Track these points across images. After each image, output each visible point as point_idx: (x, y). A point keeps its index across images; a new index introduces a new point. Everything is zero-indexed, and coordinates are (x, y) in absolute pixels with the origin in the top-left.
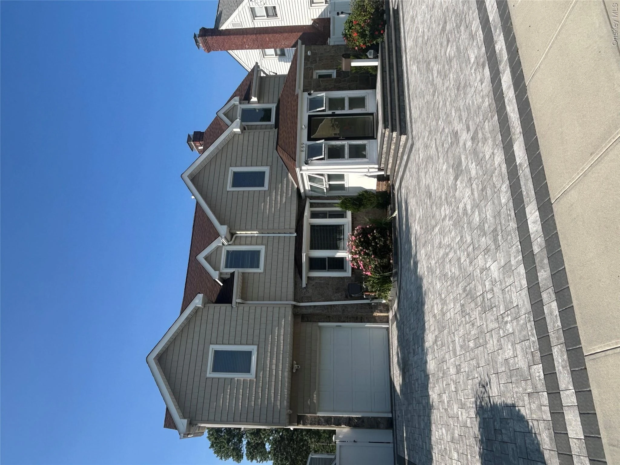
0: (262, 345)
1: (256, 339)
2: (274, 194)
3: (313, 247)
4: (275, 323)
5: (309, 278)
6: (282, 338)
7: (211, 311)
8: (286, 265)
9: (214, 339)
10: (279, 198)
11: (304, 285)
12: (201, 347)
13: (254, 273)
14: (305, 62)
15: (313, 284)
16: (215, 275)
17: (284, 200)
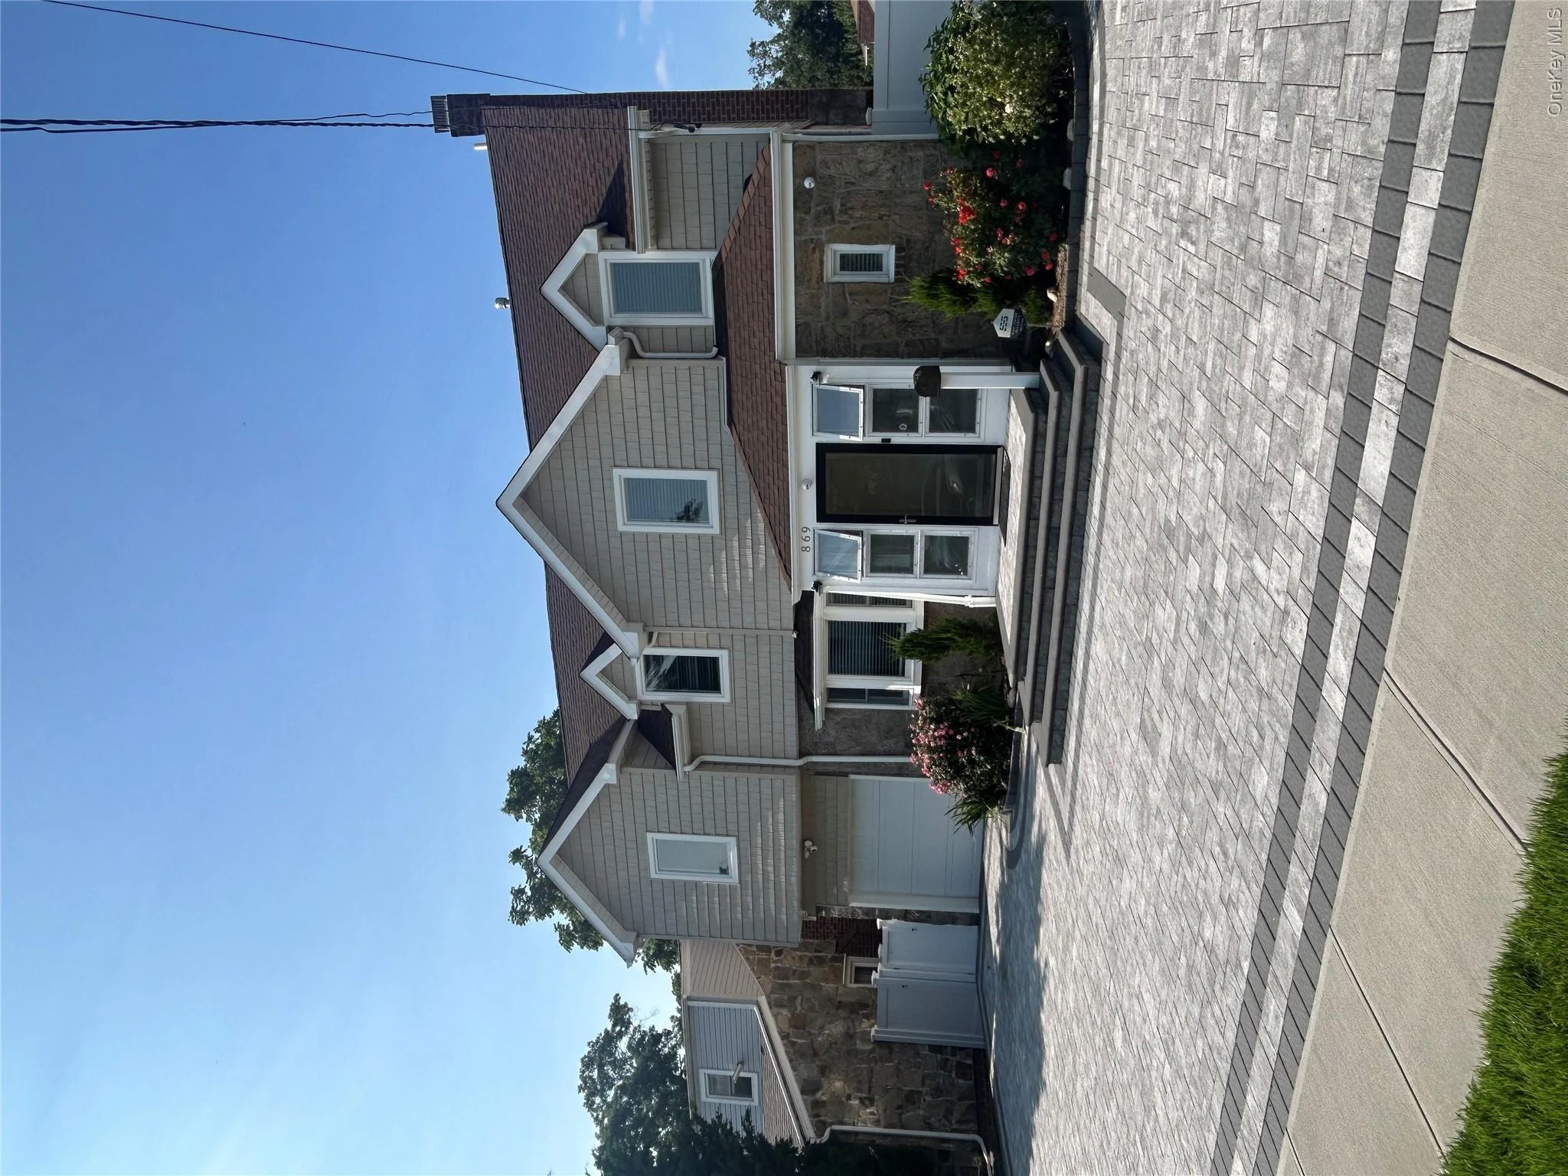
0: (745, 836)
1: (732, 827)
2: (736, 544)
3: (834, 668)
4: (767, 804)
5: (828, 712)
6: (781, 827)
7: (636, 779)
8: (777, 691)
9: (652, 824)
10: (749, 552)
11: (818, 725)
12: (630, 834)
13: (711, 704)
14: (798, 215)
15: (838, 720)
16: (631, 712)
17: (762, 564)
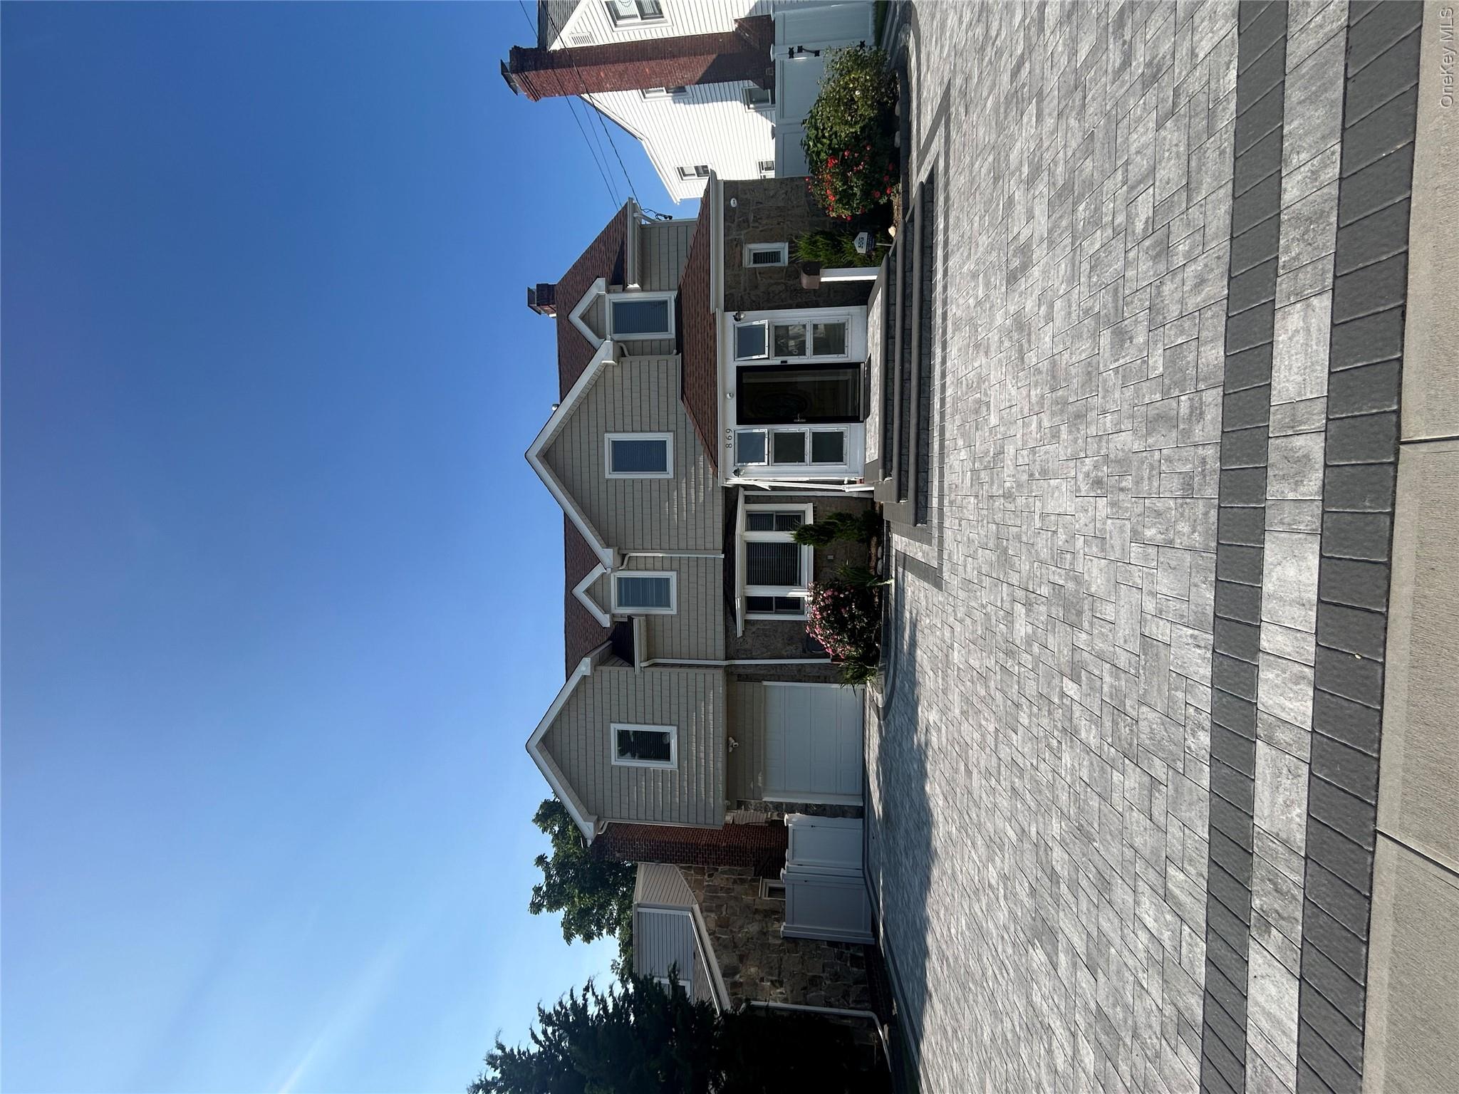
0: (683, 725)
1: (675, 717)
2: (684, 485)
3: (752, 580)
4: (700, 696)
5: (747, 622)
6: (711, 717)
7: (606, 676)
8: (710, 604)
9: (615, 716)
10: (693, 491)
11: (740, 634)
12: (598, 726)
13: (663, 616)
14: (727, 224)
15: (754, 630)
16: (606, 621)
17: (701, 499)
